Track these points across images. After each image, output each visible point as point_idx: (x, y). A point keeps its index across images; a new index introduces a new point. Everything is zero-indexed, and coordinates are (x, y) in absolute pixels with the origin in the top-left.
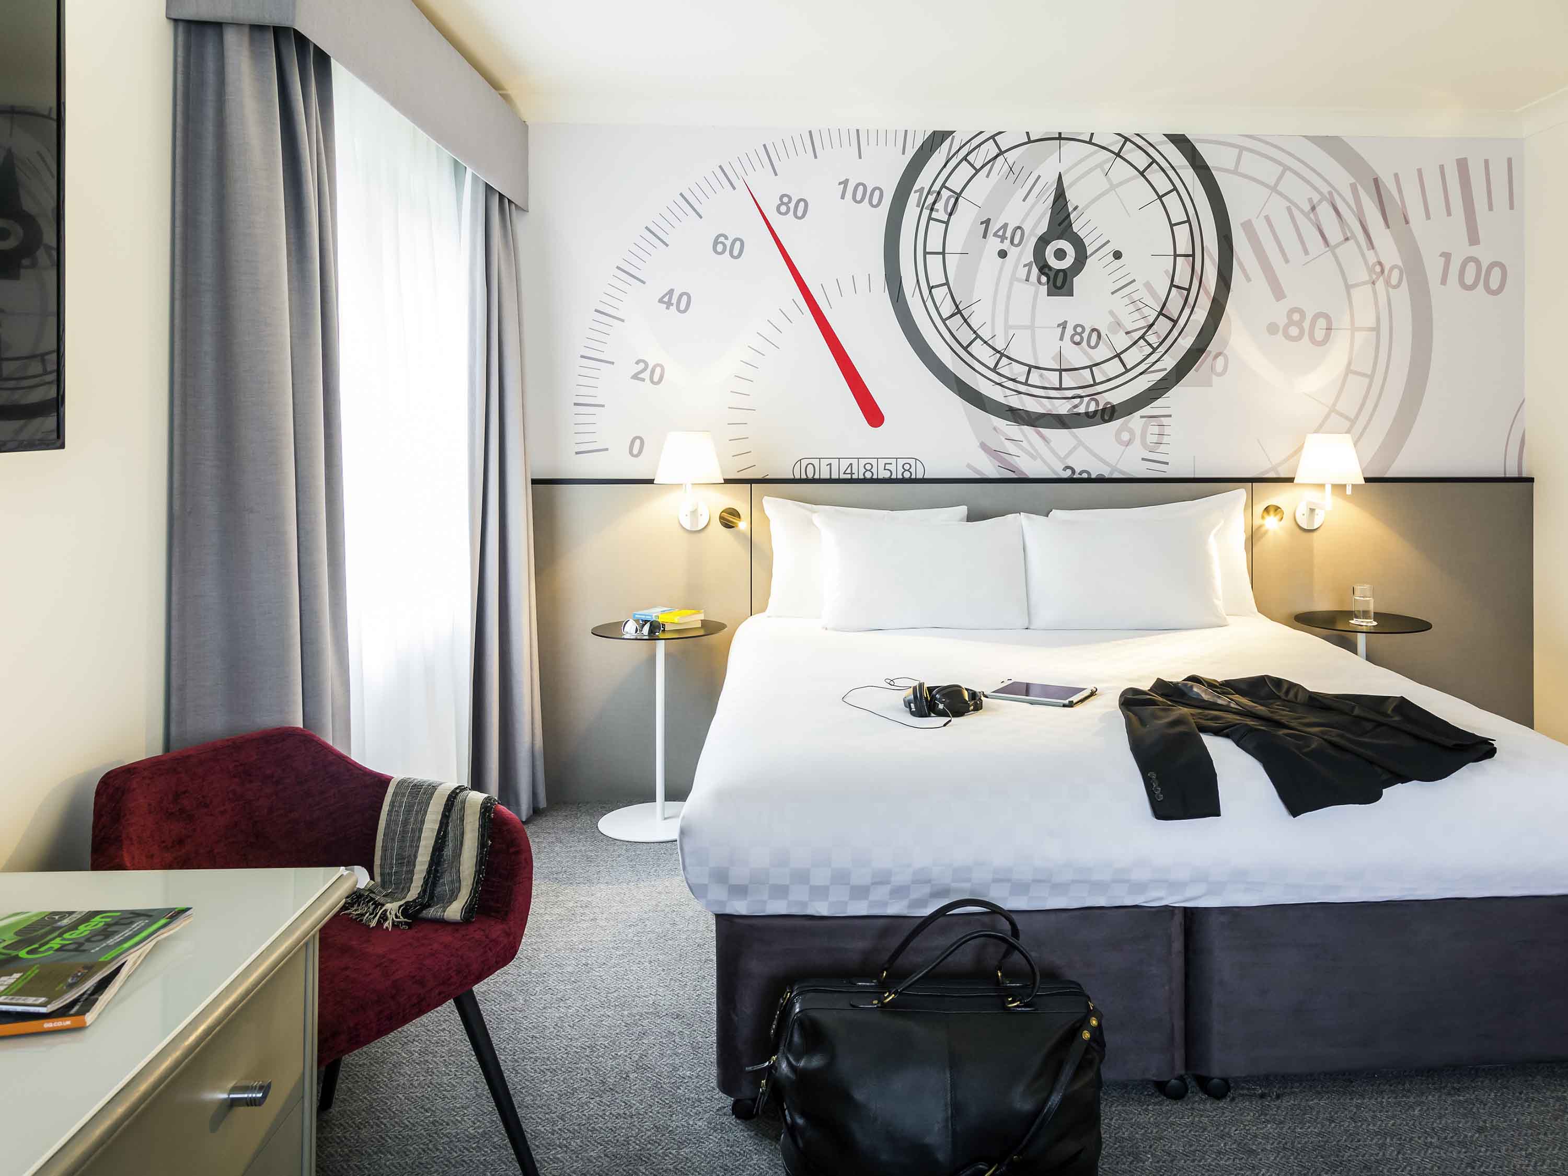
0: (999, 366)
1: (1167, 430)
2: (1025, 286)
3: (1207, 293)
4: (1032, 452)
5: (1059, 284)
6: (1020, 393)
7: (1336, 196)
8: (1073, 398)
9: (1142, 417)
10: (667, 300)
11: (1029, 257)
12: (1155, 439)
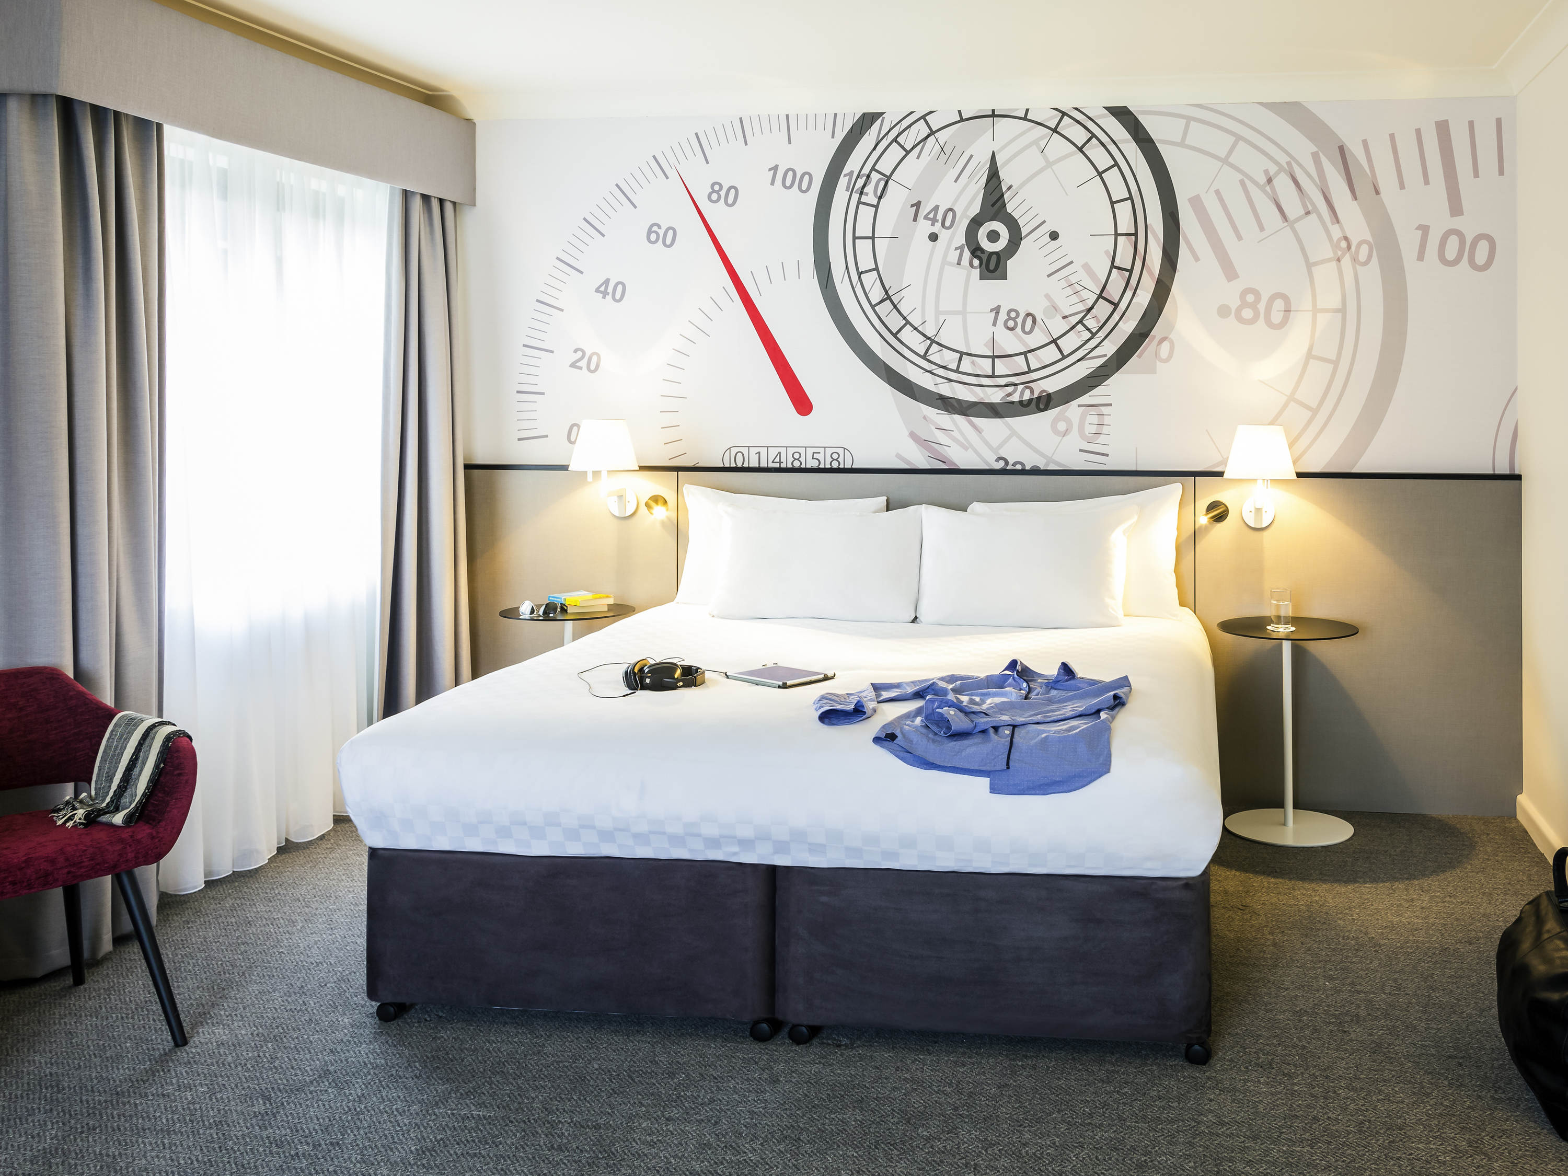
0: (930, 352)
1: (1106, 420)
2: (957, 270)
3: (1151, 274)
4: (965, 442)
5: (992, 267)
6: (951, 380)
7: (1294, 165)
8: (1006, 386)
9: (1079, 406)
10: (603, 289)
11: (961, 239)
12: (1094, 429)
